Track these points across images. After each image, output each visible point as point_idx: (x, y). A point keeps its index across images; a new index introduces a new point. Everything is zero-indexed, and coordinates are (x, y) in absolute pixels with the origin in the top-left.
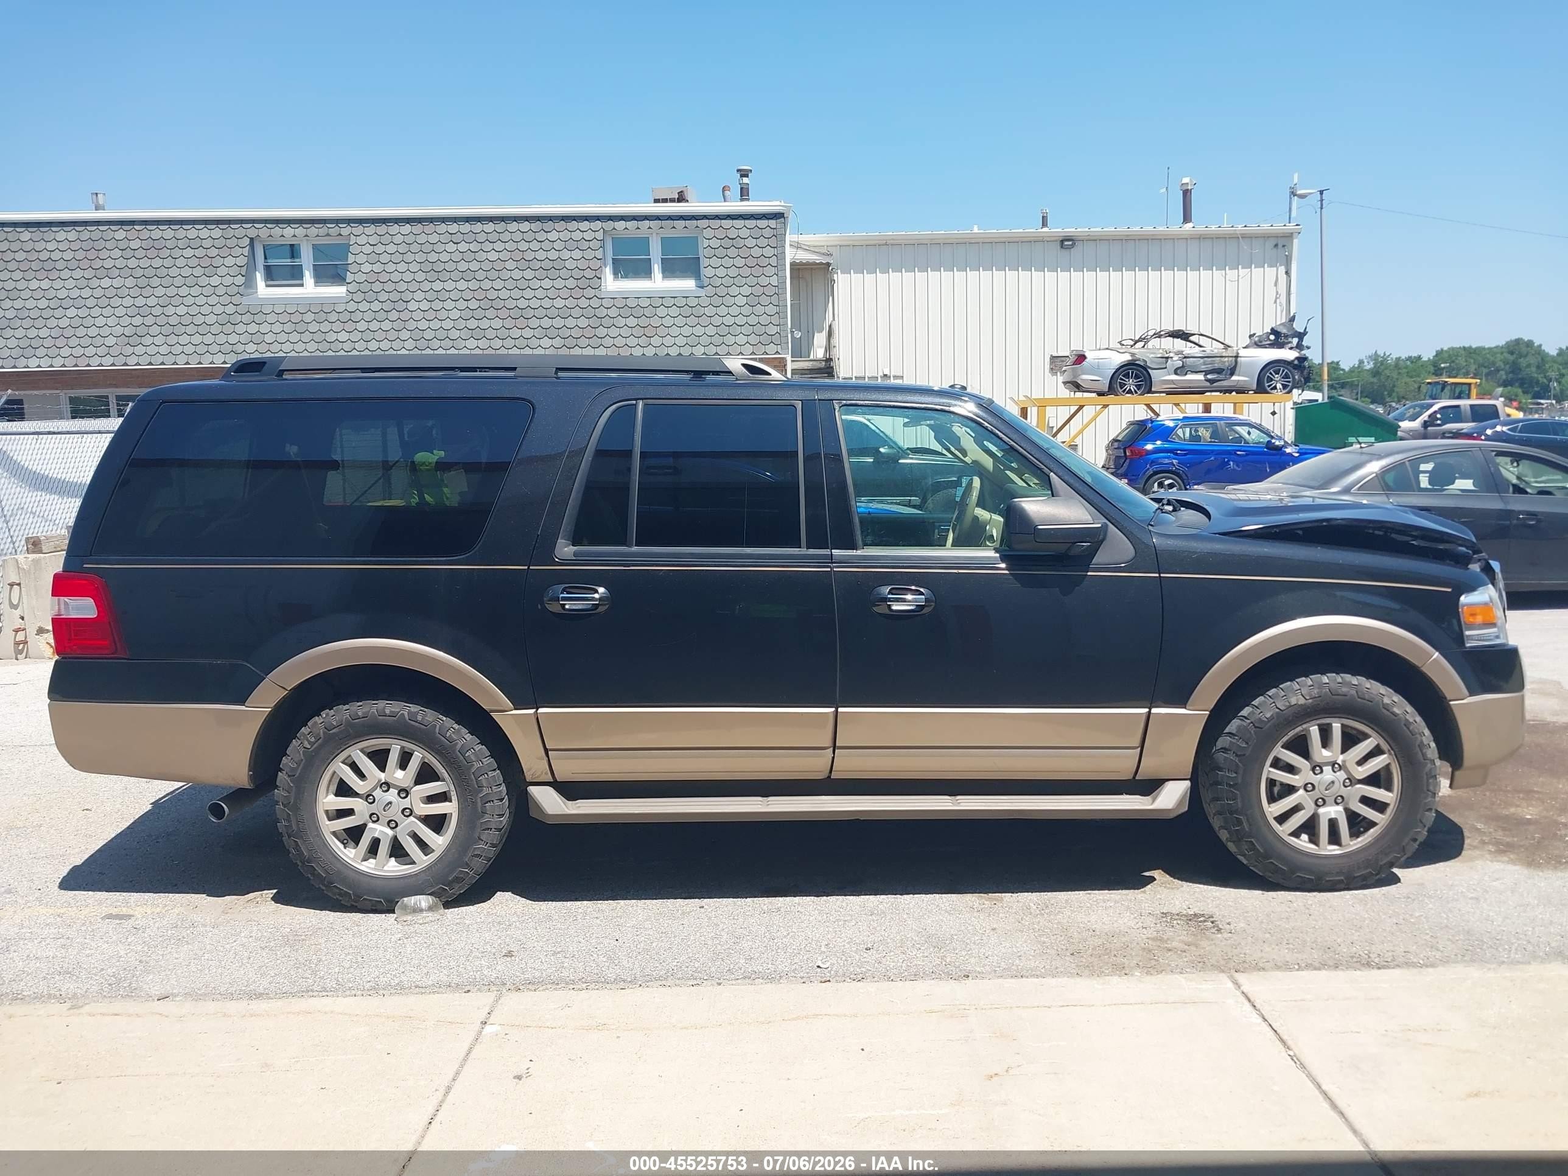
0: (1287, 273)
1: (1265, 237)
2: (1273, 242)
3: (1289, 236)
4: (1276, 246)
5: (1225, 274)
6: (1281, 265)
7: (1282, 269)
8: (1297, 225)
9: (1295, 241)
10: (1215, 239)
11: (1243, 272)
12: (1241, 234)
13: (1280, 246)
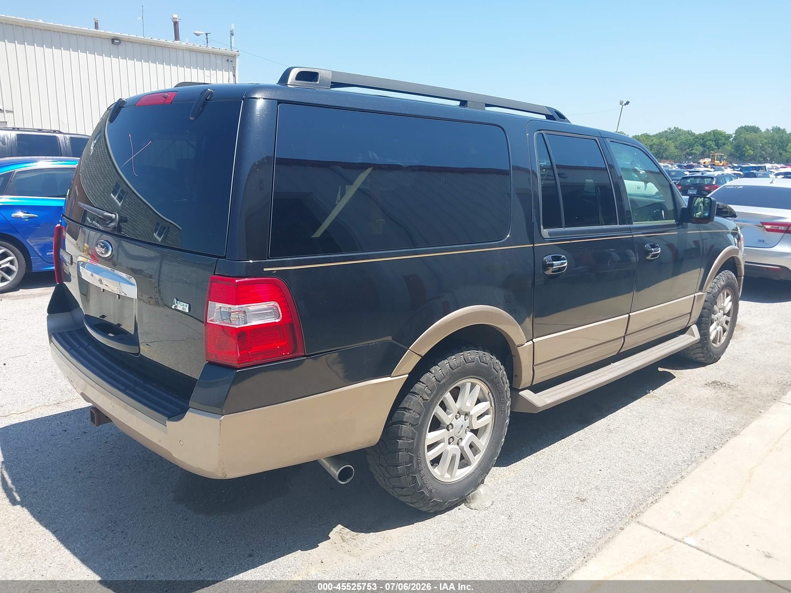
0: (234, 76)
1: (223, 55)
2: (226, 58)
3: (234, 57)
4: (228, 60)
5: (204, 72)
6: (230, 71)
7: (231, 73)
8: (238, 51)
9: (237, 59)
10: (198, 52)
11: (213, 72)
12: (211, 52)
13: (230, 61)
